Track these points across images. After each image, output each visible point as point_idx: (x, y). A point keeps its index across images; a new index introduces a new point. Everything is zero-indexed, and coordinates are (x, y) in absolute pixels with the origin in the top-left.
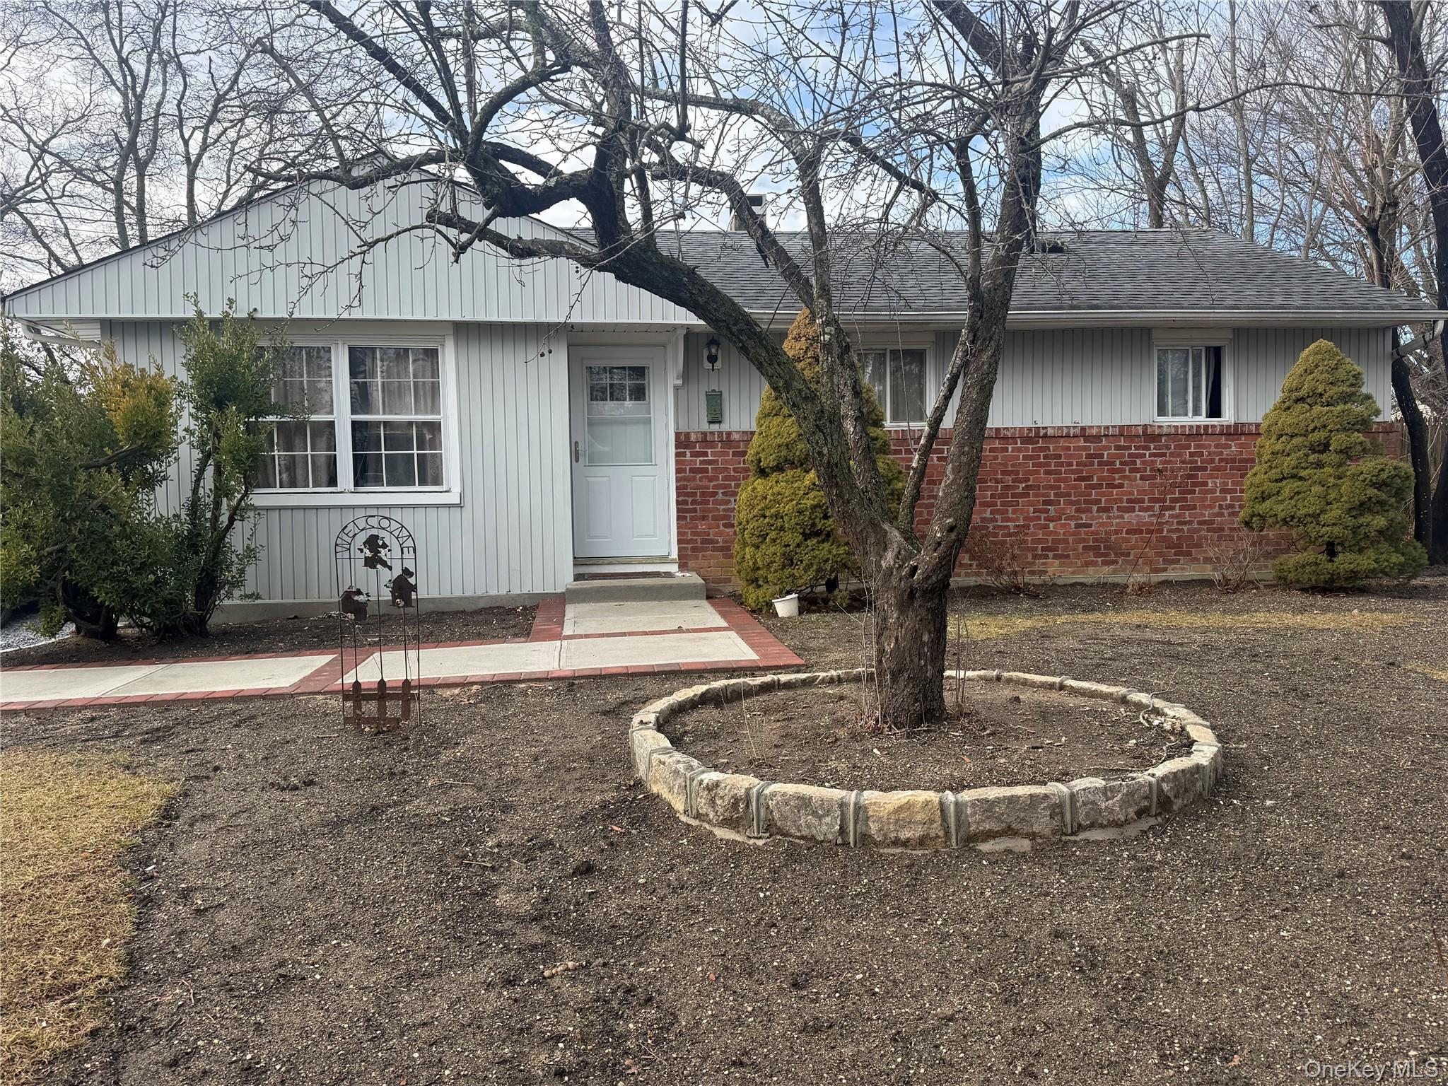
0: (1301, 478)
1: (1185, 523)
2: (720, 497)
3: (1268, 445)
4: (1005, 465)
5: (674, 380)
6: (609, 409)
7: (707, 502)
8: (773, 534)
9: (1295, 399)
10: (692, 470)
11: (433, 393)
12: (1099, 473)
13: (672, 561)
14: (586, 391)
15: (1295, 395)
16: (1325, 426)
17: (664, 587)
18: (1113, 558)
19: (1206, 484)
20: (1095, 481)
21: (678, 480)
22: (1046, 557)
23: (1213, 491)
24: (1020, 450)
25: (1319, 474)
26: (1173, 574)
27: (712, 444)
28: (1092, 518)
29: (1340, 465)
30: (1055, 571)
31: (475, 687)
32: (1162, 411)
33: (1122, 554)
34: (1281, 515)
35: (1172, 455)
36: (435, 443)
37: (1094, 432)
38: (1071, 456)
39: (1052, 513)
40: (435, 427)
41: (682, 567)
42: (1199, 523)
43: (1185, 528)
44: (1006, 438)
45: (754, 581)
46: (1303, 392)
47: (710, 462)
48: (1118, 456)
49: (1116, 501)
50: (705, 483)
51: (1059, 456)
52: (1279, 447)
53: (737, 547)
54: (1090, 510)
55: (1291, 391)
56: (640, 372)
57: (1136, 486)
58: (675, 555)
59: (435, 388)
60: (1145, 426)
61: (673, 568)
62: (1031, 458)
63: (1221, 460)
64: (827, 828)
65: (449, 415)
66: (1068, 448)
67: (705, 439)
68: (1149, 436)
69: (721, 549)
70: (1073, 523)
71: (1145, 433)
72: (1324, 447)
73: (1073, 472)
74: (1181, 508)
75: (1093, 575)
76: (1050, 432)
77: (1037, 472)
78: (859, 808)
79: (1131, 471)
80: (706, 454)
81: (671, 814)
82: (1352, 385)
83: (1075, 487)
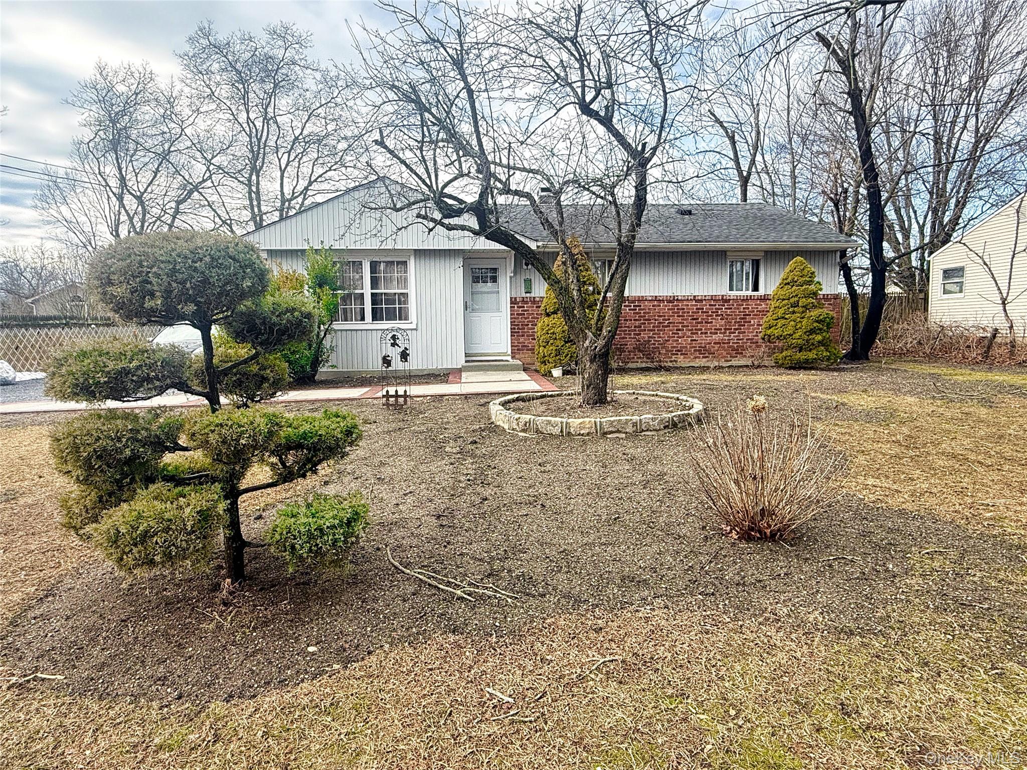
0: (786, 319)
1: (740, 340)
2: (530, 326)
3: (774, 304)
4: (659, 313)
5: (510, 274)
6: (481, 287)
7: (524, 329)
8: (551, 341)
9: (785, 284)
10: (517, 314)
11: (404, 282)
12: (701, 316)
13: (508, 355)
14: (471, 278)
15: (786, 281)
16: (797, 295)
17: (504, 365)
18: (707, 355)
19: (750, 322)
20: (700, 320)
21: (511, 318)
22: (677, 354)
23: (754, 325)
24: (666, 306)
25: (794, 317)
26: (734, 362)
27: (527, 303)
28: (698, 337)
29: (803, 312)
30: (682, 361)
31: (429, 398)
32: (731, 289)
33: (712, 353)
34: (776, 335)
35: (735, 308)
36: (406, 302)
37: (700, 298)
38: (689, 309)
39: (680, 335)
40: (405, 295)
41: (513, 357)
42: (747, 340)
43: (740, 342)
44: (660, 300)
45: (544, 363)
46: (789, 280)
47: (526, 311)
48: (710, 309)
49: (709, 329)
50: (524, 320)
51: (684, 309)
52: (777, 305)
53: (537, 347)
54: (697, 333)
55: (783, 280)
56: (495, 270)
57: (719, 323)
58: (509, 352)
59: (406, 279)
60: (723, 296)
61: (509, 358)
62: (672, 309)
63: (757, 311)
64: (556, 431)
65: (412, 291)
66: (688, 305)
67: (524, 301)
68: (725, 300)
69: (531, 350)
70: (689, 339)
71: (722, 299)
72: (795, 305)
73: (690, 316)
74: (739, 333)
75: (697, 363)
76: (680, 298)
77: (674, 316)
78: (567, 423)
79: (716, 316)
80: (524, 307)
81: (504, 430)
82: (810, 277)
83: (690, 323)
